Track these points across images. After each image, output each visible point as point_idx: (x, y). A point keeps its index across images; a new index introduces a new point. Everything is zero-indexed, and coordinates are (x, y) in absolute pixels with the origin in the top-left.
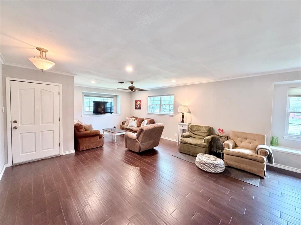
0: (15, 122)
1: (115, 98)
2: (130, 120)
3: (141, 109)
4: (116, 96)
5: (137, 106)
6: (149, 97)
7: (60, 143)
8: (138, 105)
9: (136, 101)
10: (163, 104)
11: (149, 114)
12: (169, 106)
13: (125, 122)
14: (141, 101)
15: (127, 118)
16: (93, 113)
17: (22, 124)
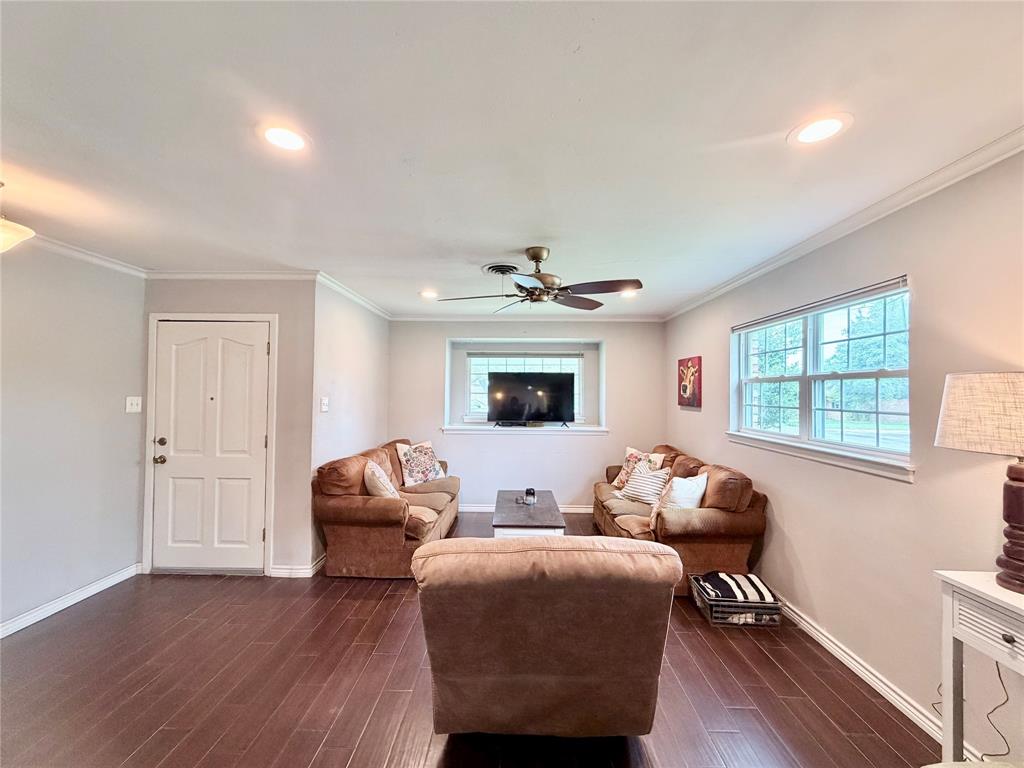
0: (162, 442)
1: (589, 354)
2: (640, 463)
3: (699, 405)
4: (596, 346)
5: (685, 391)
6: (733, 330)
7: (264, 530)
8: (687, 383)
9: (682, 363)
10: (824, 370)
11: (737, 439)
12: (872, 381)
13: (620, 468)
14: (700, 358)
15: (631, 451)
16: (489, 420)
17: (177, 450)
